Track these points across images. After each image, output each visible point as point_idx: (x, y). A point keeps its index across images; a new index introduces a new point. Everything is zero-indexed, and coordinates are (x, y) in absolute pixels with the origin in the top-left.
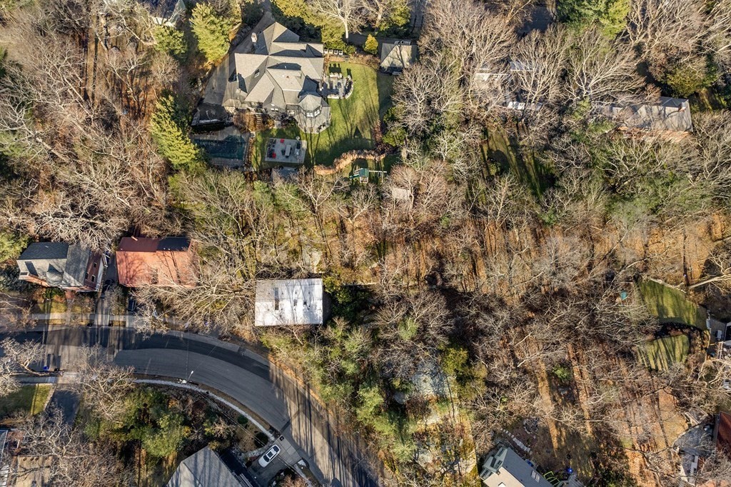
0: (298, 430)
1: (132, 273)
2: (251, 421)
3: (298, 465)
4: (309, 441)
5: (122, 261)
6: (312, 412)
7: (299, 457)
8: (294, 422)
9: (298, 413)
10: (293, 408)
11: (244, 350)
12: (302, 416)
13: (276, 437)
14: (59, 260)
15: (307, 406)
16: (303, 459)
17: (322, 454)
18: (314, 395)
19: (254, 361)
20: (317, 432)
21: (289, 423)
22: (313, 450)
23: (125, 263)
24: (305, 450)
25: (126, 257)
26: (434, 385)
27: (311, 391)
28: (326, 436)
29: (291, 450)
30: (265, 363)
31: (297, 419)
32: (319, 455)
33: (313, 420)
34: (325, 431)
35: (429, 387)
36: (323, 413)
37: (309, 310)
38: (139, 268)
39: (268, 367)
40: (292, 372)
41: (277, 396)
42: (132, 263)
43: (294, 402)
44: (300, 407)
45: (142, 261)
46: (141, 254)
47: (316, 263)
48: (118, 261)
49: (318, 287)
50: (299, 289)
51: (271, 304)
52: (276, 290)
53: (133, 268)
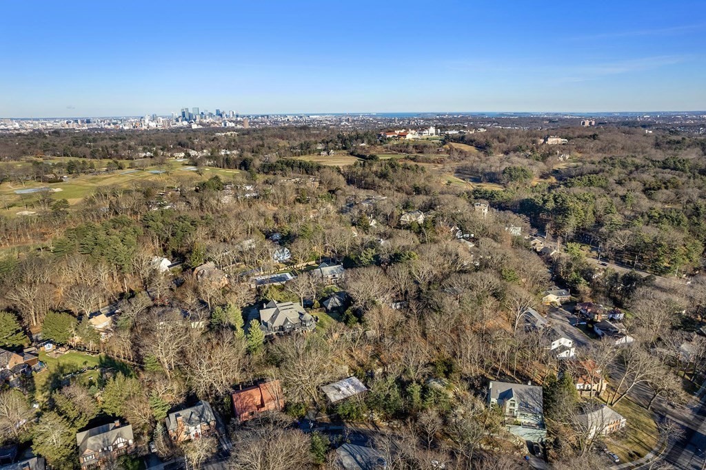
1: (245, 405)
5: (237, 399)
11: (329, 428)
18: (382, 429)
19: (337, 430)
23: (239, 400)
25: (240, 396)
26: (439, 383)
27: (380, 428)
35: (438, 385)
37: (356, 387)
38: (249, 400)
40: (364, 425)
42: (244, 398)
45: (251, 396)
46: (249, 392)
47: (347, 372)
48: (234, 400)
49: (355, 379)
50: (345, 383)
51: (335, 391)
52: (334, 386)
53: (245, 401)
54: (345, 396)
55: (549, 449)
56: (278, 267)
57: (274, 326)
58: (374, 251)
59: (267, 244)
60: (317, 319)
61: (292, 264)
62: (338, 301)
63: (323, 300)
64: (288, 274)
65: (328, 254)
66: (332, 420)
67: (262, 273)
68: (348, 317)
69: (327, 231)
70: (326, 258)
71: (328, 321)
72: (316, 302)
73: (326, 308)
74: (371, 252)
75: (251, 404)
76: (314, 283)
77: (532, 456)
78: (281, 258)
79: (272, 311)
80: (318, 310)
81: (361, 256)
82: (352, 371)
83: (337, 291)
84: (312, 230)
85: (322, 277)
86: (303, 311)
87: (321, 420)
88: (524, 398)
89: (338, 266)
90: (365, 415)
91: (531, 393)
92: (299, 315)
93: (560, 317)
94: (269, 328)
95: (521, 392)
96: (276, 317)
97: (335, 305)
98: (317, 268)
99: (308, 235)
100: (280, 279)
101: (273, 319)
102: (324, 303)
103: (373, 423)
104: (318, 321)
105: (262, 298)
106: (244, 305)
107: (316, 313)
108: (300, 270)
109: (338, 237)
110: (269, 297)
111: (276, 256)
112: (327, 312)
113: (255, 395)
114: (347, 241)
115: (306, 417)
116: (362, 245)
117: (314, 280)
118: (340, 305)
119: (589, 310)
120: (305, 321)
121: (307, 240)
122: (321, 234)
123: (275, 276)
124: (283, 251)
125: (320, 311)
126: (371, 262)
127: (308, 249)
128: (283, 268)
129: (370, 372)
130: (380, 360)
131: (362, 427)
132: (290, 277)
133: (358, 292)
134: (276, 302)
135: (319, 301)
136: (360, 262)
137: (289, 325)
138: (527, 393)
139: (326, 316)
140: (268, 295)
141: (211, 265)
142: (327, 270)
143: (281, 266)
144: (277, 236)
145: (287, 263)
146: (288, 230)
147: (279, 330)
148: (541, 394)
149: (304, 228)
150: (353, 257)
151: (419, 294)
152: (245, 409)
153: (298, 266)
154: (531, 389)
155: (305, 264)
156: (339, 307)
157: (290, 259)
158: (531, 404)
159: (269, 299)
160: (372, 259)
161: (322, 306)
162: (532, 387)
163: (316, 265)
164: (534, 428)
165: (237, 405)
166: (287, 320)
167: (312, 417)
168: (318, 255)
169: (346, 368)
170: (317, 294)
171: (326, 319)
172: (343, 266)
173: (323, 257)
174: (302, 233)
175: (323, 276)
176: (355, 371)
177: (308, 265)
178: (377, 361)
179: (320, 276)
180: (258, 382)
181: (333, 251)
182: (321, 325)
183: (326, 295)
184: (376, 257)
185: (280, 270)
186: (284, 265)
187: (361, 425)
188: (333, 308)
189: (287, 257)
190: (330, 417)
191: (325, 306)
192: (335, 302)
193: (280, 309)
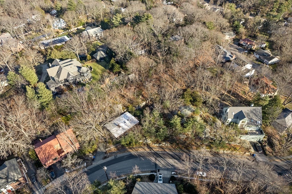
0: (161, 164)
1: (47, 155)
2: (142, 175)
3: (173, 174)
4: (168, 164)
5: (39, 152)
6: (160, 155)
7: (171, 172)
8: (157, 162)
9: (156, 159)
10: (153, 159)
11: (117, 156)
12: (159, 159)
13: (156, 172)
14: (3, 170)
15: (156, 155)
16: (172, 171)
17: (177, 164)
18: (155, 150)
19: (124, 156)
20: (168, 159)
21: (156, 165)
22: (172, 166)
23: (42, 152)
24: (170, 168)
25: (41, 149)
26: (189, 110)
27: (153, 149)
28: (172, 158)
29: (166, 172)
30: (129, 154)
31: (157, 161)
32: (176, 165)
33: (163, 157)
34: (171, 157)
35: (188, 111)
36: (163, 152)
37: (131, 121)
38: (50, 150)
39: (131, 154)
40: (142, 149)
41: (143, 159)
42: (46, 149)
43: (151, 156)
44: (154, 156)
45: (51, 146)
46: (49, 143)
47: (121, 108)
48: (37, 153)
49: (128, 114)
50: (122, 118)
51: (116, 128)
52: (114, 123)
53: (47, 152)
54: (125, 131)
55: (265, 146)
56: (58, 32)
57: (60, 80)
58: (121, 15)
59: (48, 16)
60: (91, 68)
61: (67, 29)
62: (103, 53)
63: (93, 54)
64: (66, 37)
65: (90, 20)
66: (118, 149)
67: (47, 37)
68: (113, 66)
69: (86, 5)
70: (89, 23)
71: (99, 68)
72: (88, 55)
73: (96, 59)
74: (119, 17)
75: (52, 153)
76: (84, 42)
77: (256, 152)
78: (59, 26)
79: (56, 68)
80: (90, 61)
81: (113, 20)
82: (125, 108)
83: (100, 45)
84: (76, 4)
85: (89, 37)
86: (80, 64)
87: (110, 150)
88: (250, 116)
89: (98, 28)
90: (141, 141)
91: (254, 112)
92: (77, 69)
93: (233, 49)
94: (57, 82)
95: (248, 112)
96: (60, 73)
97: (102, 56)
98: (84, 30)
99: (74, 8)
100: (61, 41)
101: (58, 74)
102: (94, 56)
103: (148, 146)
104: (92, 70)
105: (48, 58)
106: (36, 64)
107: (90, 64)
108: (73, 33)
109: (95, 8)
110: (53, 56)
111: (55, 25)
112: (97, 61)
113: (55, 144)
114: (101, 11)
115: (99, 150)
116: (110, 12)
117: (84, 40)
118: (105, 56)
119: (249, 43)
120: (83, 73)
121: (74, 12)
122: (83, 6)
123: (57, 39)
124: (60, 20)
125: (92, 62)
126: (120, 24)
127: (75, 18)
128: (61, 32)
129: (137, 106)
130: (143, 96)
131: (141, 150)
132: (67, 39)
133: (118, 47)
134: (58, 60)
135: (90, 55)
136: (113, 24)
137: (72, 78)
138: (252, 112)
139: (97, 65)
140: (52, 55)
141: (7, 35)
142: (92, 31)
143: (60, 31)
144: (54, 12)
145: (64, 29)
146: (60, 6)
147: (65, 82)
148: (261, 112)
149: (70, 3)
150: (106, 21)
151: (159, 44)
152: (48, 158)
153: (72, 30)
154: (254, 110)
155: (76, 29)
156: (104, 57)
157: (65, 26)
158: (255, 119)
159: (53, 58)
160: (121, 21)
161: (93, 58)
162: (254, 108)
163: (84, 29)
164: (255, 134)
165: (41, 156)
166: (69, 75)
167: (102, 149)
168: (83, 21)
169: (120, 106)
170: (87, 50)
171: (98, 67)
172: (101, 27)
173: (87, 23)
174: (69, 6)
175: (89, 35)
176: (127, 107)
177: (78, 29)
178: (141, 97)
179: (87, 36)
180: (54, 134)
181: (93, 18)
182: (95, 72)
183: (94, 50)
184: (123, 19)
185: (60, 34)
186: (62, 31)
187: (140, 149)
188: (101, 59)
189: (63, 25)
190: (116, 147)
191: (94, 58)
192: (101, 54)
193: (62, 66)
